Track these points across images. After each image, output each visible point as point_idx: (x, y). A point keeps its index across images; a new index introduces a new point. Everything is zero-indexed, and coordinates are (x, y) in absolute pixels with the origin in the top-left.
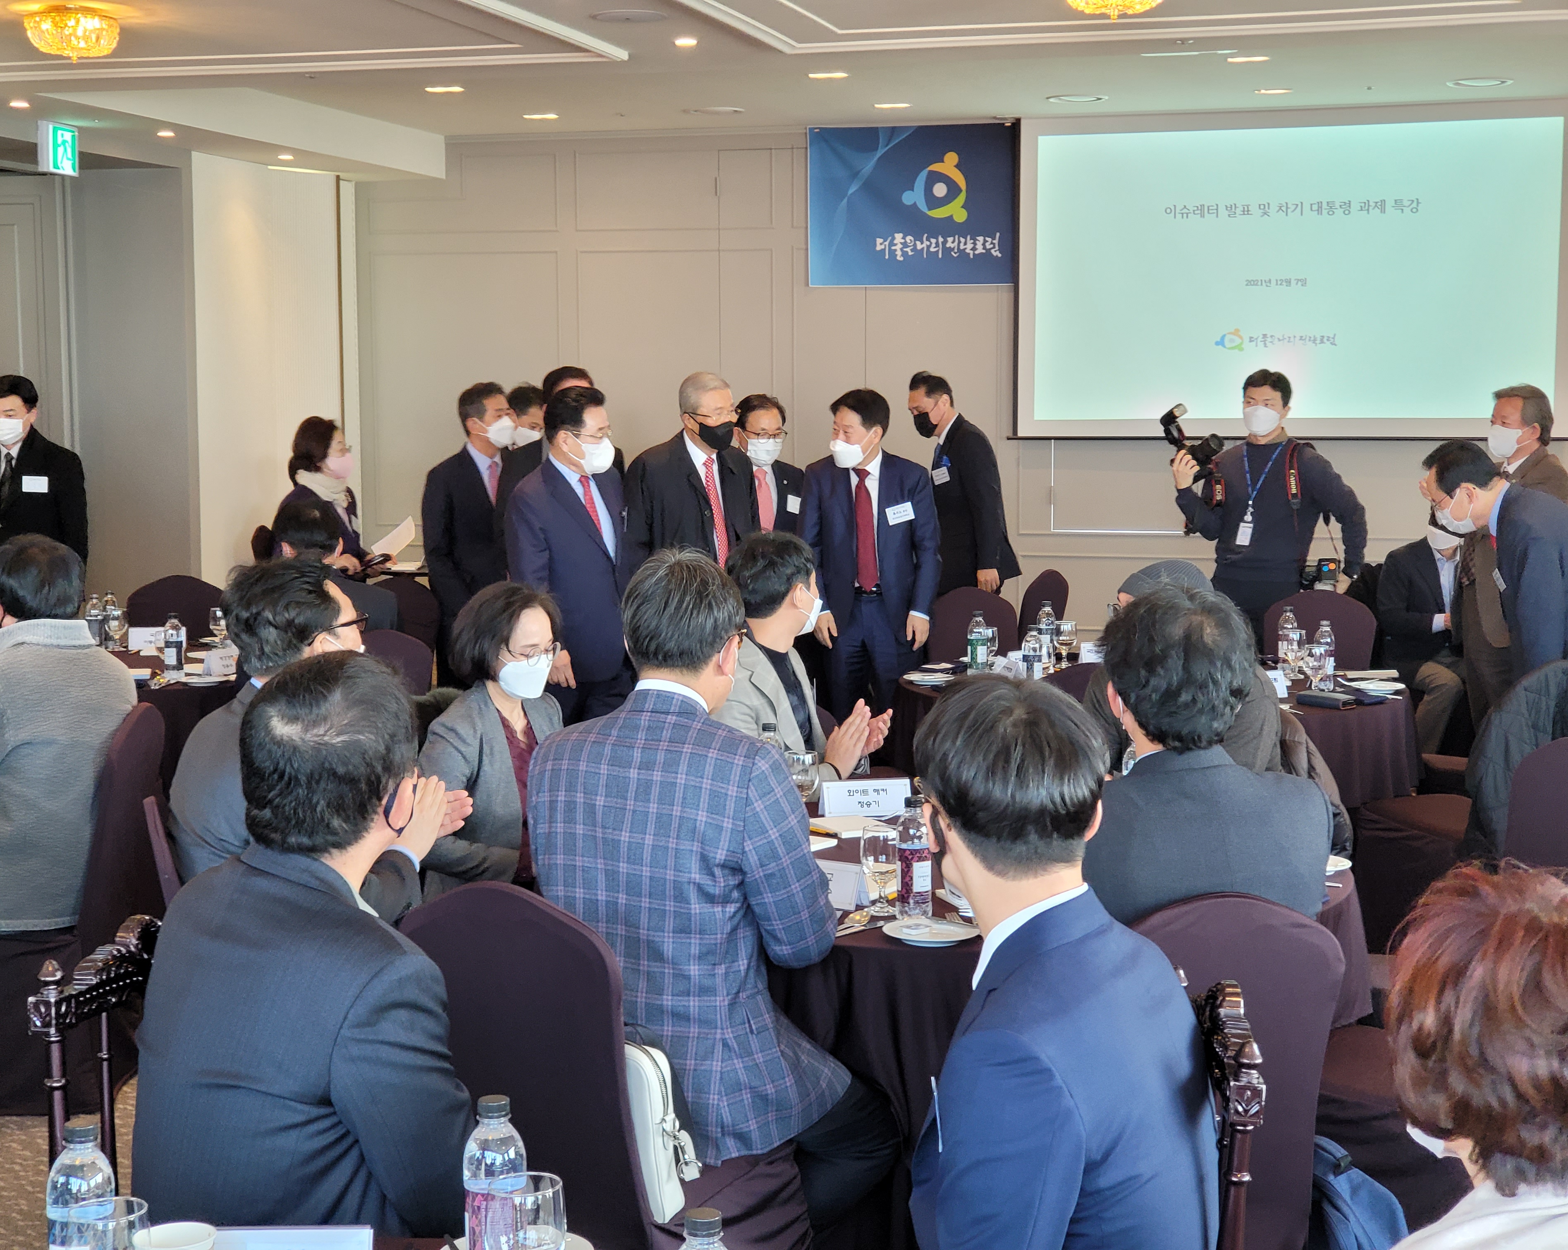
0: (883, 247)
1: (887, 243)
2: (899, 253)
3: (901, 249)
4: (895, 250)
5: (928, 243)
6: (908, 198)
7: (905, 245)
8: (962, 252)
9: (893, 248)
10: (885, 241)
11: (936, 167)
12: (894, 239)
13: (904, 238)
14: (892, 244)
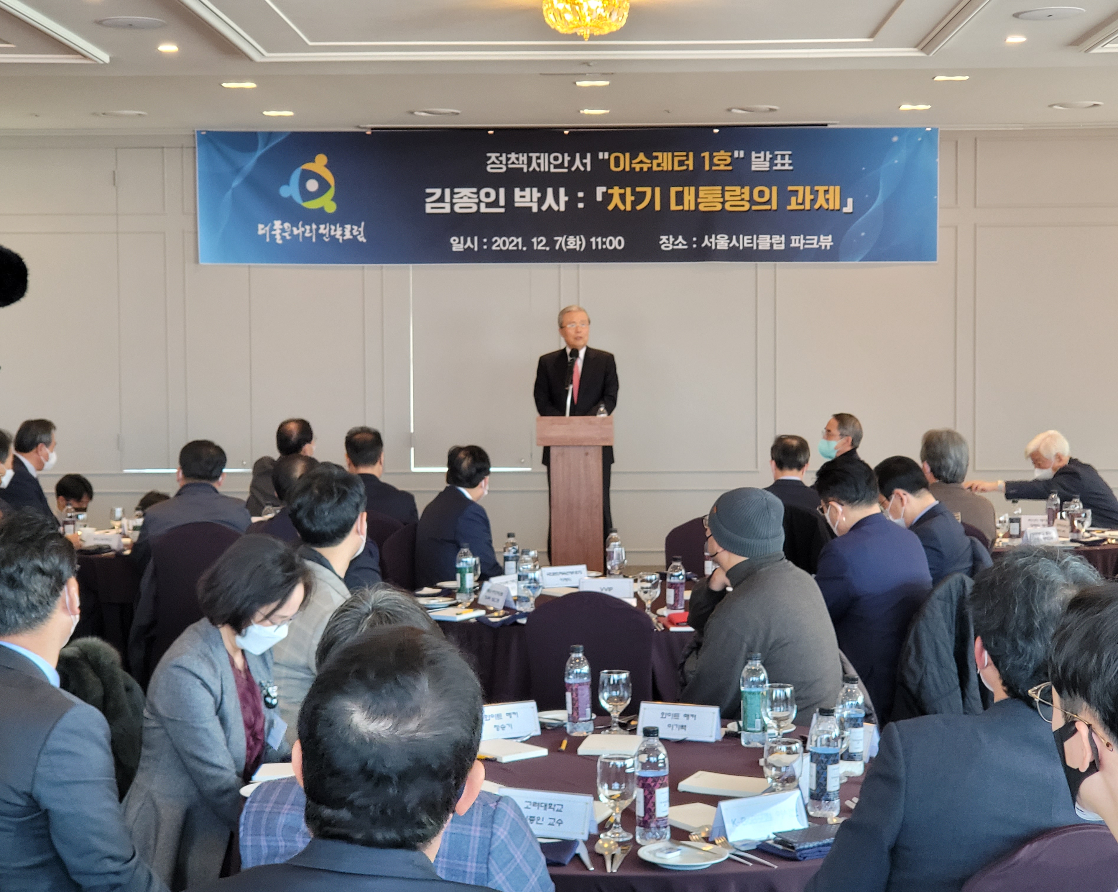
0: (263, 232)
1: (267, 228)
2: (278, 237)
3: (281, 234)
4: (275, 235)
5: (303, 229)
6: (285, 191)
7: (283, 230)
8: (333, 238)
9: (273, 233)
10: (266, 226)
11: (308, 166)
12: (273, 225)
13: (282, 224)
14: (272, 229)
